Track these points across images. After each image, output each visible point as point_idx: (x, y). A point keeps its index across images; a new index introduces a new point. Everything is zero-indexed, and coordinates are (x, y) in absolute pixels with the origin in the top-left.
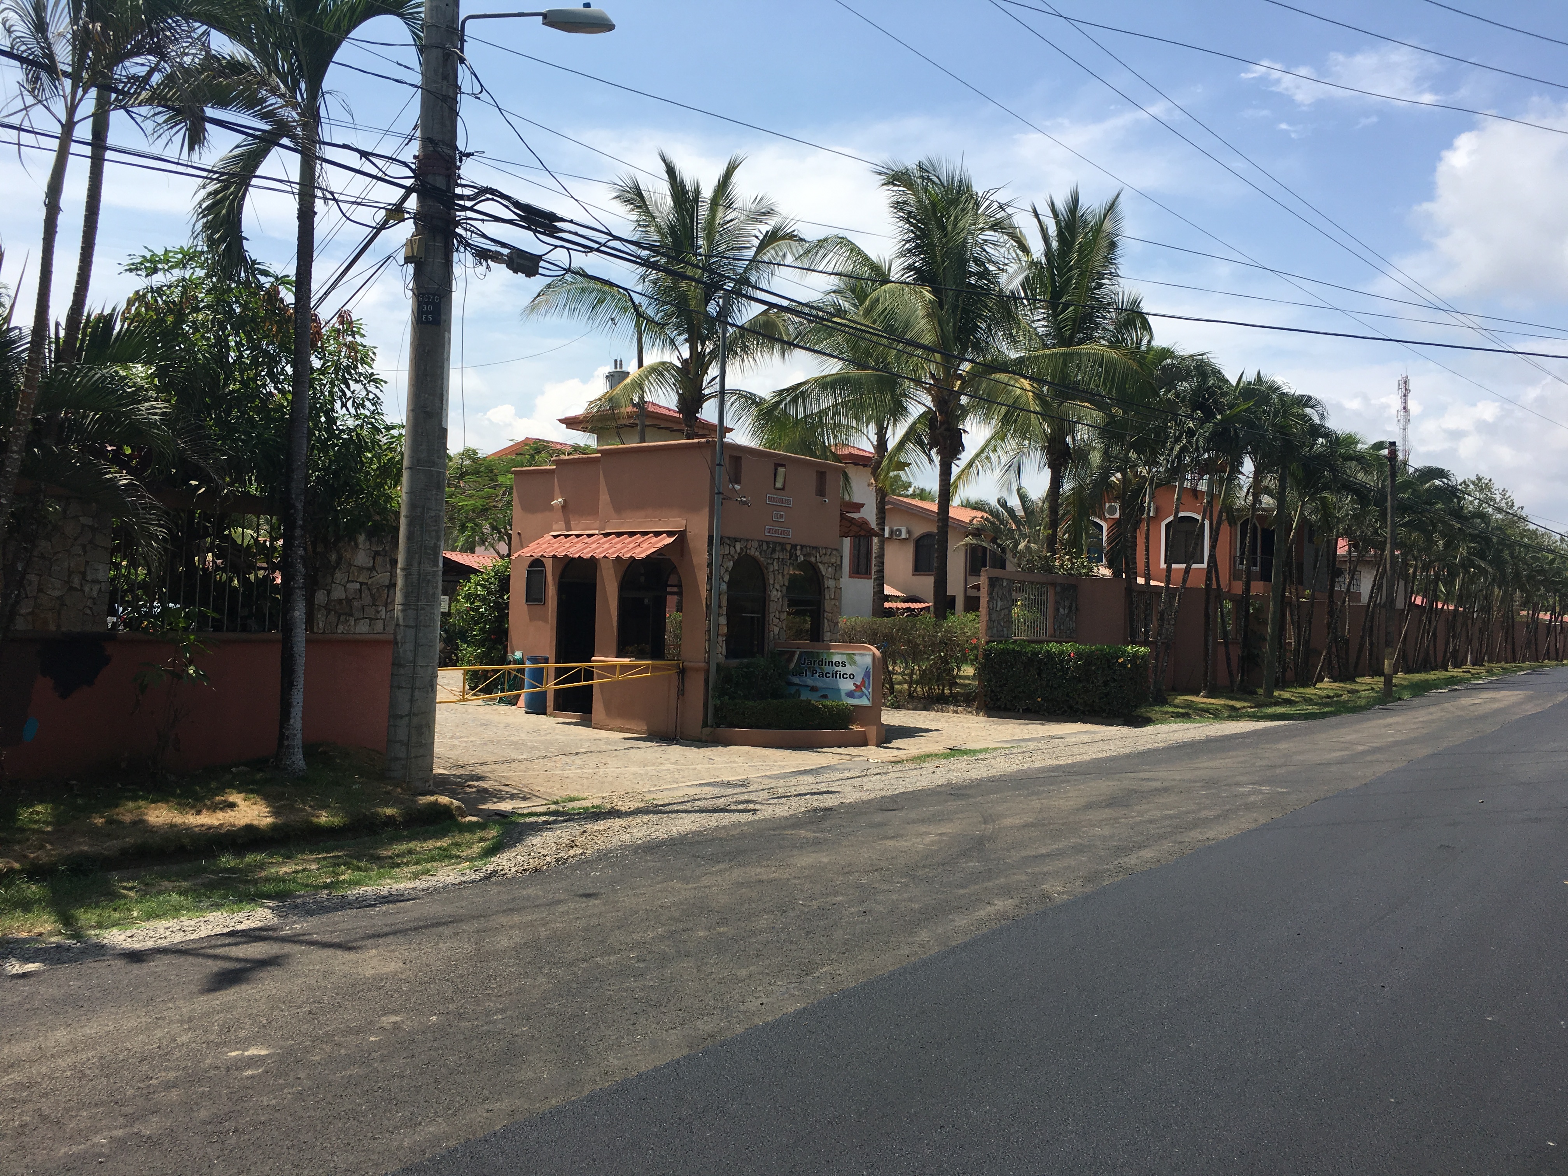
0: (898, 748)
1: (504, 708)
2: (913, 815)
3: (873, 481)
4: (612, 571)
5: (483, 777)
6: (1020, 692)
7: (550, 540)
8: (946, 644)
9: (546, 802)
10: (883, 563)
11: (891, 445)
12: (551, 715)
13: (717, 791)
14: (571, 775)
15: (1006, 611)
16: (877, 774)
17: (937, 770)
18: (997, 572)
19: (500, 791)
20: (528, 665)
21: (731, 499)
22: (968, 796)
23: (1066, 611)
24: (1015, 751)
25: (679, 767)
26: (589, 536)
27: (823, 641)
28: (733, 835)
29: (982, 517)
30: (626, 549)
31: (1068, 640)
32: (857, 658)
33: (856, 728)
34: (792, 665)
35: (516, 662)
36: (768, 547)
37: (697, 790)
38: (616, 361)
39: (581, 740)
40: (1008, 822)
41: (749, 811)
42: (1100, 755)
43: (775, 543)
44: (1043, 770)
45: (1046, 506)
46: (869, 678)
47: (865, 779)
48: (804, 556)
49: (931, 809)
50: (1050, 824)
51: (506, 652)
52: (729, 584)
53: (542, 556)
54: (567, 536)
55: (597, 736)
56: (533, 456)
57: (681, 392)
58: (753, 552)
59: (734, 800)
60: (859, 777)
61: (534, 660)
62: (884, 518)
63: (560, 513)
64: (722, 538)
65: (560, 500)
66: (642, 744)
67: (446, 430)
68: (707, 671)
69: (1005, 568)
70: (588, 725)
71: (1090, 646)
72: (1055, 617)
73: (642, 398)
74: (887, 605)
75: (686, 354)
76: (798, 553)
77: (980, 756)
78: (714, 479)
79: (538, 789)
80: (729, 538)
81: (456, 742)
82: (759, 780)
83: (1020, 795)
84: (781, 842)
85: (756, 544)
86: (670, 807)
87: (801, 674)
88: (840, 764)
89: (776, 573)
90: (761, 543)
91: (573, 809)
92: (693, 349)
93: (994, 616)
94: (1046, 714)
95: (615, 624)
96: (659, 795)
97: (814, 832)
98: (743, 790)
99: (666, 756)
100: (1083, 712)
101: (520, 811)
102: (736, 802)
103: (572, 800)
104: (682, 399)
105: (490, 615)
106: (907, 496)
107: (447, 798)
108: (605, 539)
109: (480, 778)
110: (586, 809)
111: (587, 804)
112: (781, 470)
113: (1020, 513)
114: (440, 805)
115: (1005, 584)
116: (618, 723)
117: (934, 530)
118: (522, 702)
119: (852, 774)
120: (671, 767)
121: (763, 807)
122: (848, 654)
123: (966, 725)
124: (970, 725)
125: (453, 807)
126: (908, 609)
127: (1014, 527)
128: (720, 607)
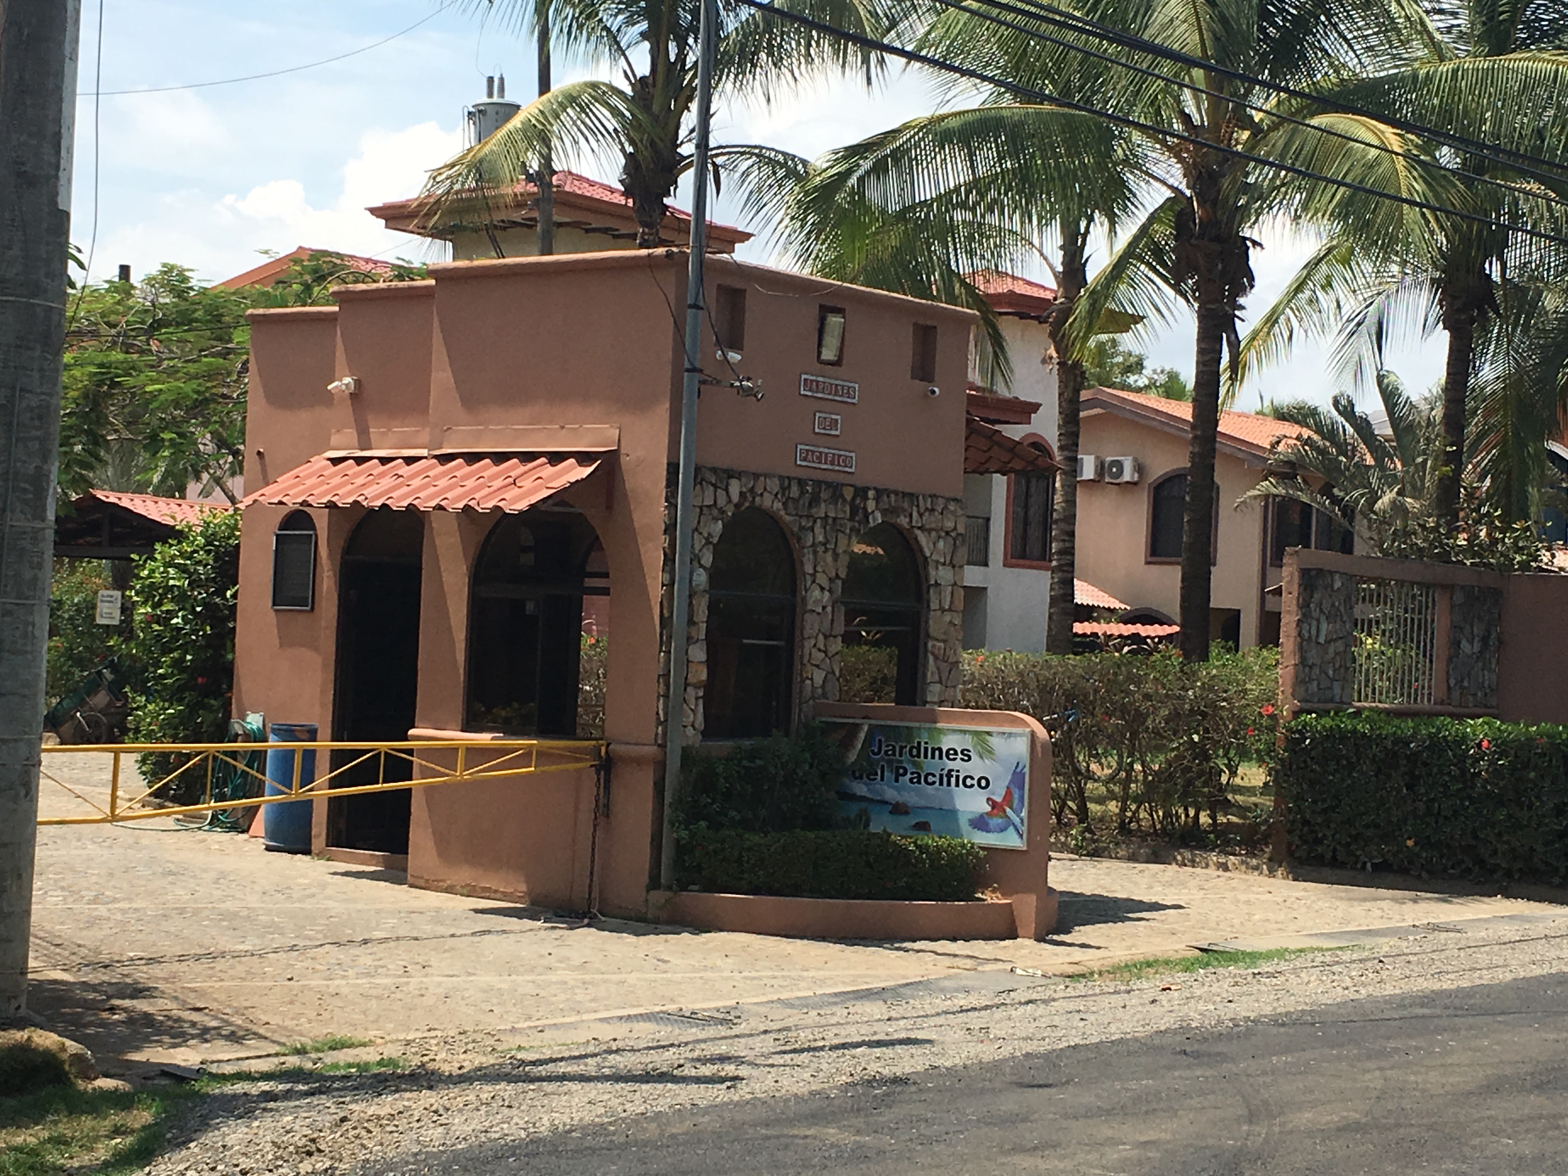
0: (1083, 946)
1: (221, 838)
2: (1088, 1098)
3: (1052, 352)
4: (456, 539)
5: (148, 989)
6: (1367, 826)
7: (325, 468)
8: (1204, 715)
9: (277, 1049)
10: (1072, 534)
11: (1092, 273)
12: (320, 855)
13: (665, 1033)
14: (344, 991)
15: (1340, 646)
16: (1028, 1002)
17: (1163, 997)
18: (1330, 559)
19: (179, 1020)
20: (273, 743)
21: (718, 382)
22: (1223, 1057)
23: (1477, 646)
24: (1346, 956)
25: (587, 977)
26: (410, 461)
27: (925, 703)
28: (673, 1136)
29: (1298, 438)
30: (486, 491)
31: (1478, 710)
32: (994, 741)
33: (991, 898)
34: (852, 757)
35: (249, 736)
36: (803, 492)
37: (620, 1031)
38: (491, 80)
39: (378, 912)
40: (1305, 1118)
41: (722, 1080)
42: (1537, 971)
43: (818, 483)
44: (1402, 1002)
45: (1438, 413)
46: (1022, 788)
47: (999, 1014)
48: (884, 512)
49: (1133, 1085)
50: (1398, 1125)
51: (228, 715)
52: (714, 574)
53: (305, 503)
54: (360, 461)
55: (416, 904)
56: (308, 288)
57: (630, 149)
58: (767, 501)
59: (696, 1054)
60: (986, 1008)
61: (288, 733)
62: (1076, 435)
63: (346, 411)
64: (697, 469)
65: (347, 380)
66: (513, 923)
67: (67, 215)
68: (661, 766)
69: (1350, 552)
70: (399, 880)
71: (1527, 726)
72: (1450, 660)
73: (547, 161)
74: (1079, 628)
75: (643, 68)
76: (871, 505)
77: (1266, 967)
78: (682, 337)
79: (265, 1019)
80: (714, 470)
81: (102, 910)
82: (763, 1010)
83: (1339, 1058)
84: (780, 1155)
85: (774, 485)
86: (551, 1067)
87: (870, 775)
88: (948, 977)
89: (821, 549)
90: (785, 482)
91: (336, 1066)
92: (657, 54)
93: (1313, 656)
94: (1424, 875)
95: (461, 657)
96: (536, 1040)
97: (858, 1132)
98: (723, 1031)
99: (564, 952)
100: (1509, 874)
101: (214, 1069)
102: (698, 1060)
103: (337, 1046)
104: (632, 164)
105: (195, 632)
106: (1139, 390)
107: (55, 1037)
108: (441, 469)
109: (138, 992)
110: (363, 1067)
111: (369, 1055)
112: (834, 320)
113: (1383, 429)
114: (35, 1051)
115: (1338, 584)
116: (464, 875)
117: (1183, 462)
118: (259, 824)
119: (973, 1000)
120: (570, 977)
121: (755, 1072)
122: (976, 733)
123: (1243, 897)
124: (1252, 897)
125: (64, 1056)
126: (1135, 638)
127: (1370, 461)
128: (691, 622)
